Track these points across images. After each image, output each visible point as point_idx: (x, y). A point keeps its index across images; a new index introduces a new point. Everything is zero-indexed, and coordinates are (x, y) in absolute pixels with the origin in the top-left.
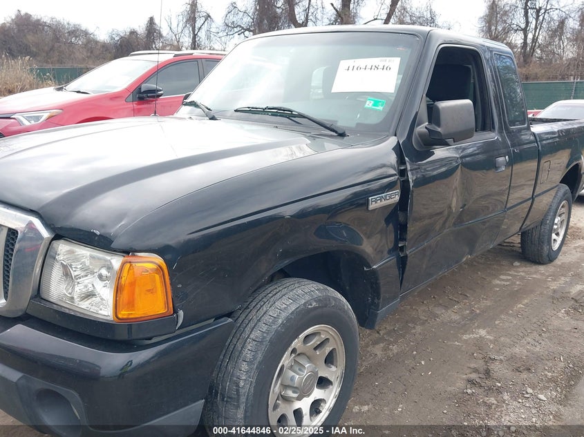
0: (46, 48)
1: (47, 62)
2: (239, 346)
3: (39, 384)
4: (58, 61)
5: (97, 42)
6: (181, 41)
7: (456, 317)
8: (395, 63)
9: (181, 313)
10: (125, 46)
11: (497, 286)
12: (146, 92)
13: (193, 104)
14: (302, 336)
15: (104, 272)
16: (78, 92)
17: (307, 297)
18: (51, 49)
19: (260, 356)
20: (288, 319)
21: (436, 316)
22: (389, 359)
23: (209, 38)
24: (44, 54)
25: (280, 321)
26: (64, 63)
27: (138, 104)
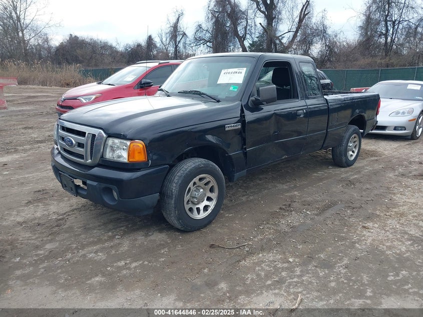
0: (88, 57)
1: (88, 66)
2: (173, 179)
3: (103, 185)
4: (95, 65)
5: (117, 52)
6: (168, 49)
7: (287, 187)
8: (244, 71)
9: (150, 161)
10: (135, 55)
11: (314, 176)
12: (144, 84)
13: (161, 90)
14: (198, 177)
15: (124, 147)
16: (109, 85)
17: (200, 163)
18: (91, 58)
19: (180, 182)
20: (191, 170)
21: (277, 187)
22: (248, 201)
23: (185, 47)
24: (87, 61)
25: (188, 170)
26: (98, 66)
27: (140, 90)
